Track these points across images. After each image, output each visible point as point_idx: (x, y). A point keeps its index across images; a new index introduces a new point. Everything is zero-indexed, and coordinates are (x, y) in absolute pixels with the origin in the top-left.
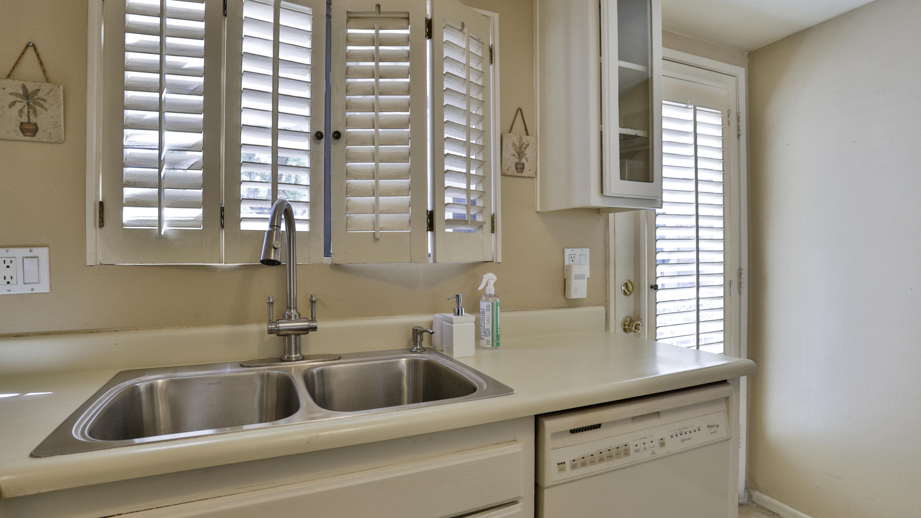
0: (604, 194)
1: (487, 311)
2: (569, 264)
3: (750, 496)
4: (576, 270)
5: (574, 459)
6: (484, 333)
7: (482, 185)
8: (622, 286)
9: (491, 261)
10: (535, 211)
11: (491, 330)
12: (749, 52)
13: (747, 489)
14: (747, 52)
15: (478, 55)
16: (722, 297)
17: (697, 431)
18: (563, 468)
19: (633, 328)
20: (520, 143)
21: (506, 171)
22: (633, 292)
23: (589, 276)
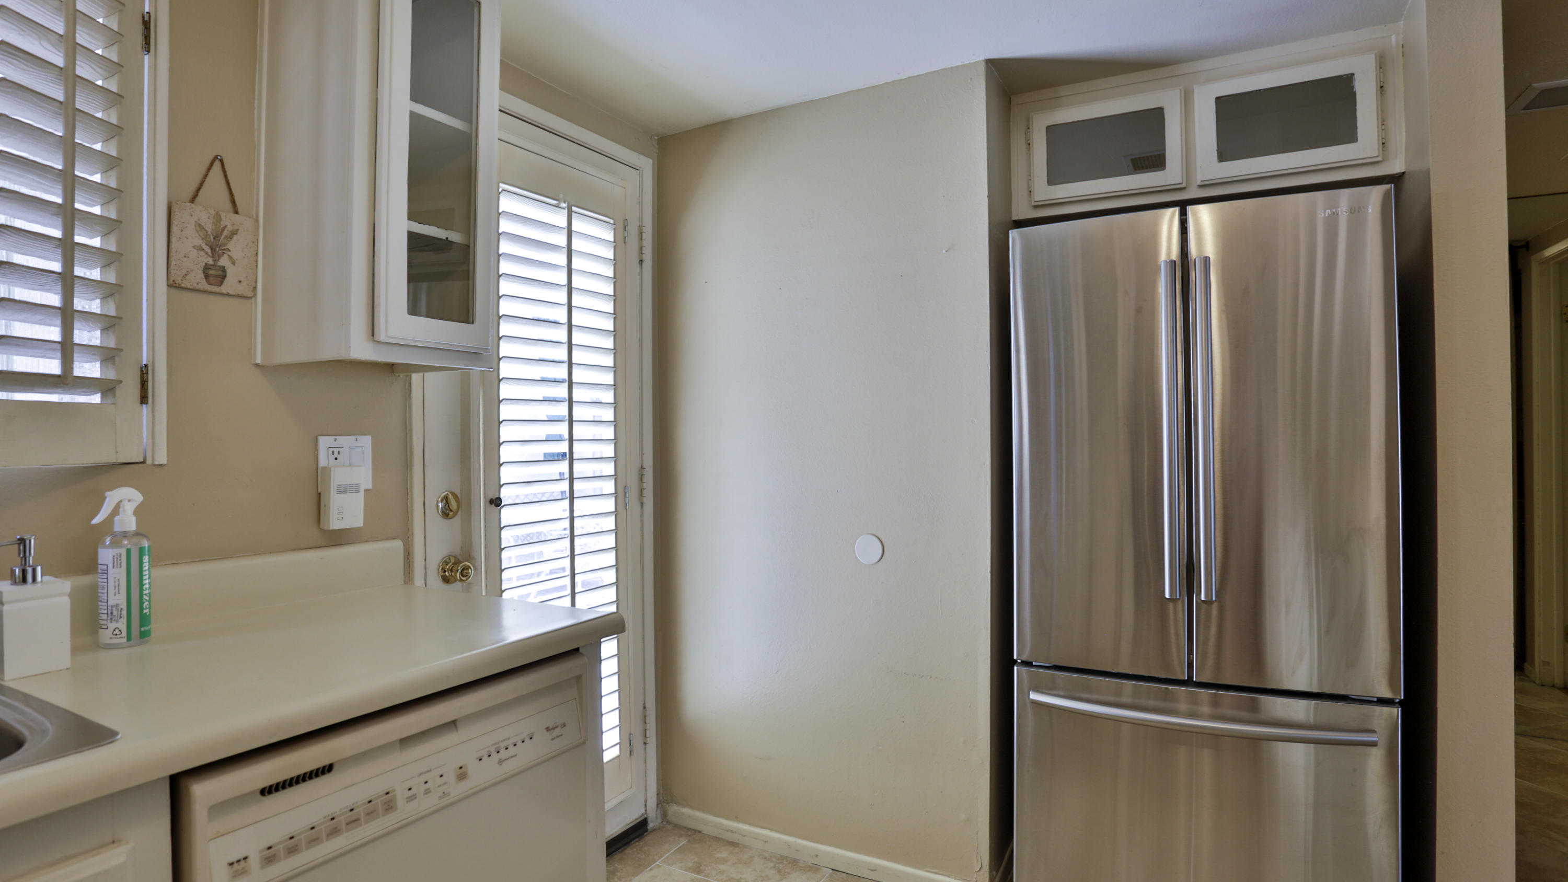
0: (376, 338)
1: (113, 567)
2: (328, 465)
3: (665, 815)
4: (339, 477)
5: (269, 845)
6: (107, 614)
7: (115, 304)
8: (438, 502)
9: (141, 463)
10: (253, 362)
11: (124, 605)
12: (659, 137)
13: (660, 805)
14: (658, 136)
15: (109, 26)
16: (612, 514)
17: (527, 740)
18: (243, 868)
19: (458, 574)
20: (216, 225)
21: (180, 279)
22: (460, 512)
23: (370, 487)
